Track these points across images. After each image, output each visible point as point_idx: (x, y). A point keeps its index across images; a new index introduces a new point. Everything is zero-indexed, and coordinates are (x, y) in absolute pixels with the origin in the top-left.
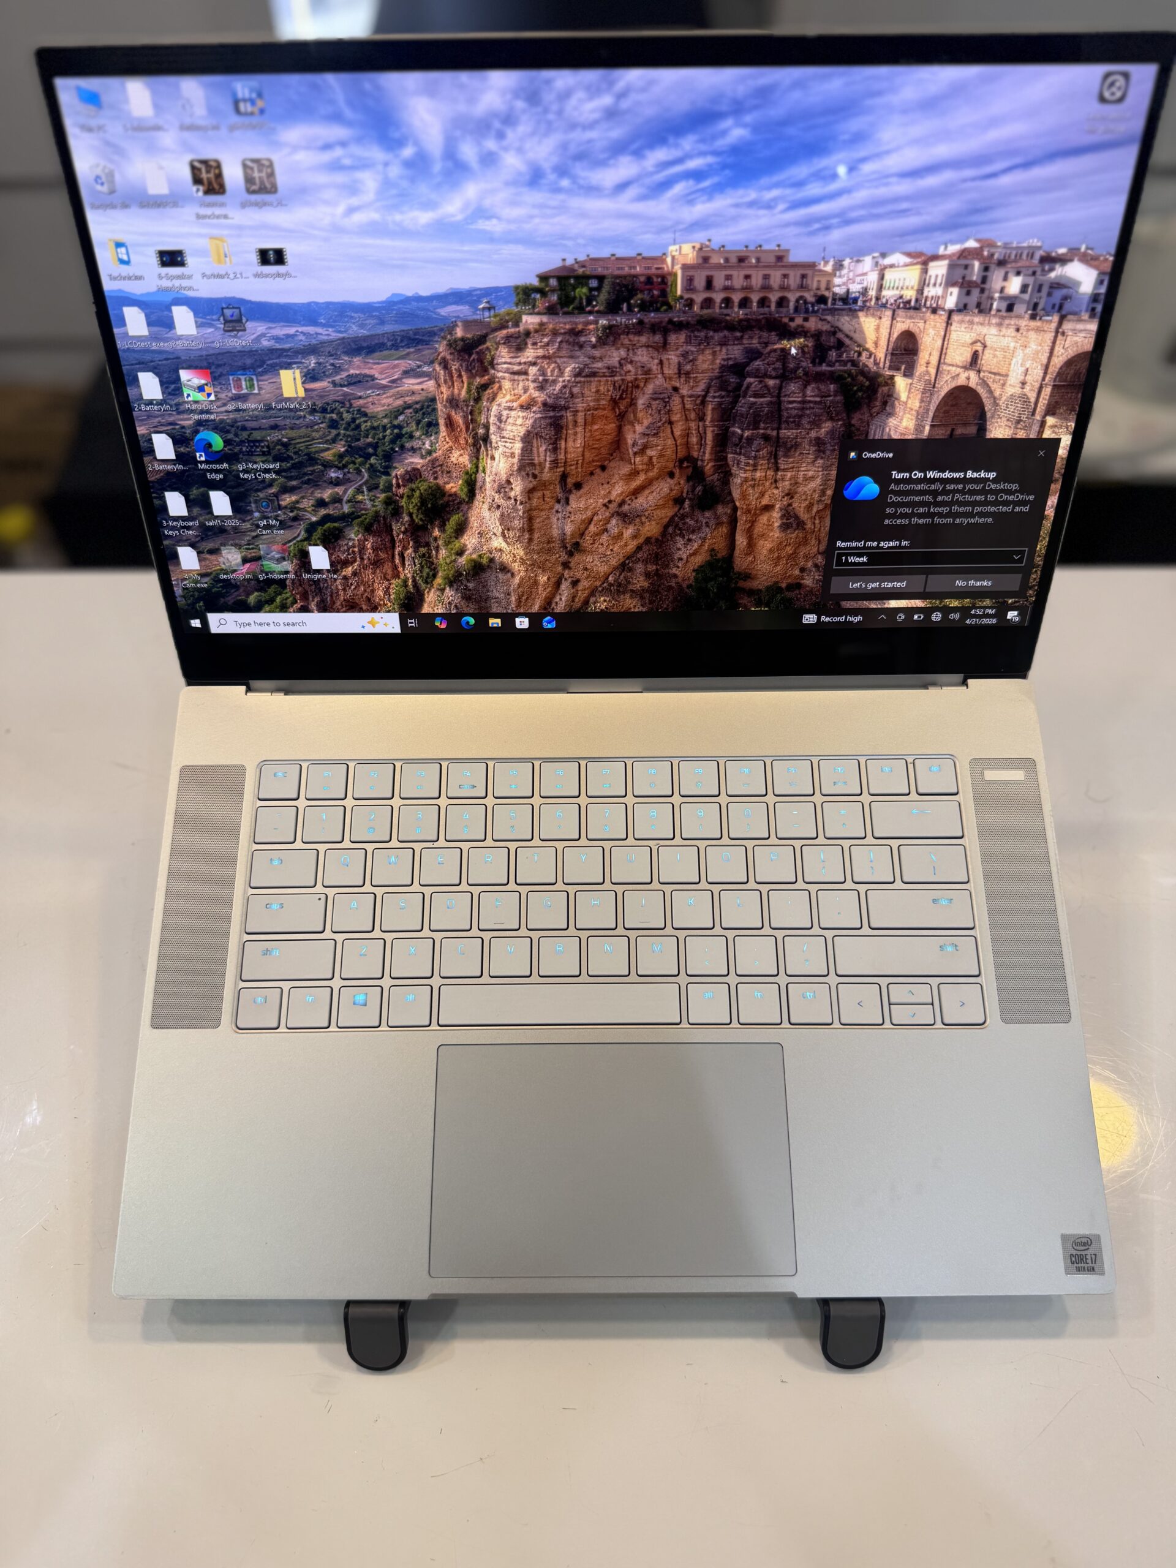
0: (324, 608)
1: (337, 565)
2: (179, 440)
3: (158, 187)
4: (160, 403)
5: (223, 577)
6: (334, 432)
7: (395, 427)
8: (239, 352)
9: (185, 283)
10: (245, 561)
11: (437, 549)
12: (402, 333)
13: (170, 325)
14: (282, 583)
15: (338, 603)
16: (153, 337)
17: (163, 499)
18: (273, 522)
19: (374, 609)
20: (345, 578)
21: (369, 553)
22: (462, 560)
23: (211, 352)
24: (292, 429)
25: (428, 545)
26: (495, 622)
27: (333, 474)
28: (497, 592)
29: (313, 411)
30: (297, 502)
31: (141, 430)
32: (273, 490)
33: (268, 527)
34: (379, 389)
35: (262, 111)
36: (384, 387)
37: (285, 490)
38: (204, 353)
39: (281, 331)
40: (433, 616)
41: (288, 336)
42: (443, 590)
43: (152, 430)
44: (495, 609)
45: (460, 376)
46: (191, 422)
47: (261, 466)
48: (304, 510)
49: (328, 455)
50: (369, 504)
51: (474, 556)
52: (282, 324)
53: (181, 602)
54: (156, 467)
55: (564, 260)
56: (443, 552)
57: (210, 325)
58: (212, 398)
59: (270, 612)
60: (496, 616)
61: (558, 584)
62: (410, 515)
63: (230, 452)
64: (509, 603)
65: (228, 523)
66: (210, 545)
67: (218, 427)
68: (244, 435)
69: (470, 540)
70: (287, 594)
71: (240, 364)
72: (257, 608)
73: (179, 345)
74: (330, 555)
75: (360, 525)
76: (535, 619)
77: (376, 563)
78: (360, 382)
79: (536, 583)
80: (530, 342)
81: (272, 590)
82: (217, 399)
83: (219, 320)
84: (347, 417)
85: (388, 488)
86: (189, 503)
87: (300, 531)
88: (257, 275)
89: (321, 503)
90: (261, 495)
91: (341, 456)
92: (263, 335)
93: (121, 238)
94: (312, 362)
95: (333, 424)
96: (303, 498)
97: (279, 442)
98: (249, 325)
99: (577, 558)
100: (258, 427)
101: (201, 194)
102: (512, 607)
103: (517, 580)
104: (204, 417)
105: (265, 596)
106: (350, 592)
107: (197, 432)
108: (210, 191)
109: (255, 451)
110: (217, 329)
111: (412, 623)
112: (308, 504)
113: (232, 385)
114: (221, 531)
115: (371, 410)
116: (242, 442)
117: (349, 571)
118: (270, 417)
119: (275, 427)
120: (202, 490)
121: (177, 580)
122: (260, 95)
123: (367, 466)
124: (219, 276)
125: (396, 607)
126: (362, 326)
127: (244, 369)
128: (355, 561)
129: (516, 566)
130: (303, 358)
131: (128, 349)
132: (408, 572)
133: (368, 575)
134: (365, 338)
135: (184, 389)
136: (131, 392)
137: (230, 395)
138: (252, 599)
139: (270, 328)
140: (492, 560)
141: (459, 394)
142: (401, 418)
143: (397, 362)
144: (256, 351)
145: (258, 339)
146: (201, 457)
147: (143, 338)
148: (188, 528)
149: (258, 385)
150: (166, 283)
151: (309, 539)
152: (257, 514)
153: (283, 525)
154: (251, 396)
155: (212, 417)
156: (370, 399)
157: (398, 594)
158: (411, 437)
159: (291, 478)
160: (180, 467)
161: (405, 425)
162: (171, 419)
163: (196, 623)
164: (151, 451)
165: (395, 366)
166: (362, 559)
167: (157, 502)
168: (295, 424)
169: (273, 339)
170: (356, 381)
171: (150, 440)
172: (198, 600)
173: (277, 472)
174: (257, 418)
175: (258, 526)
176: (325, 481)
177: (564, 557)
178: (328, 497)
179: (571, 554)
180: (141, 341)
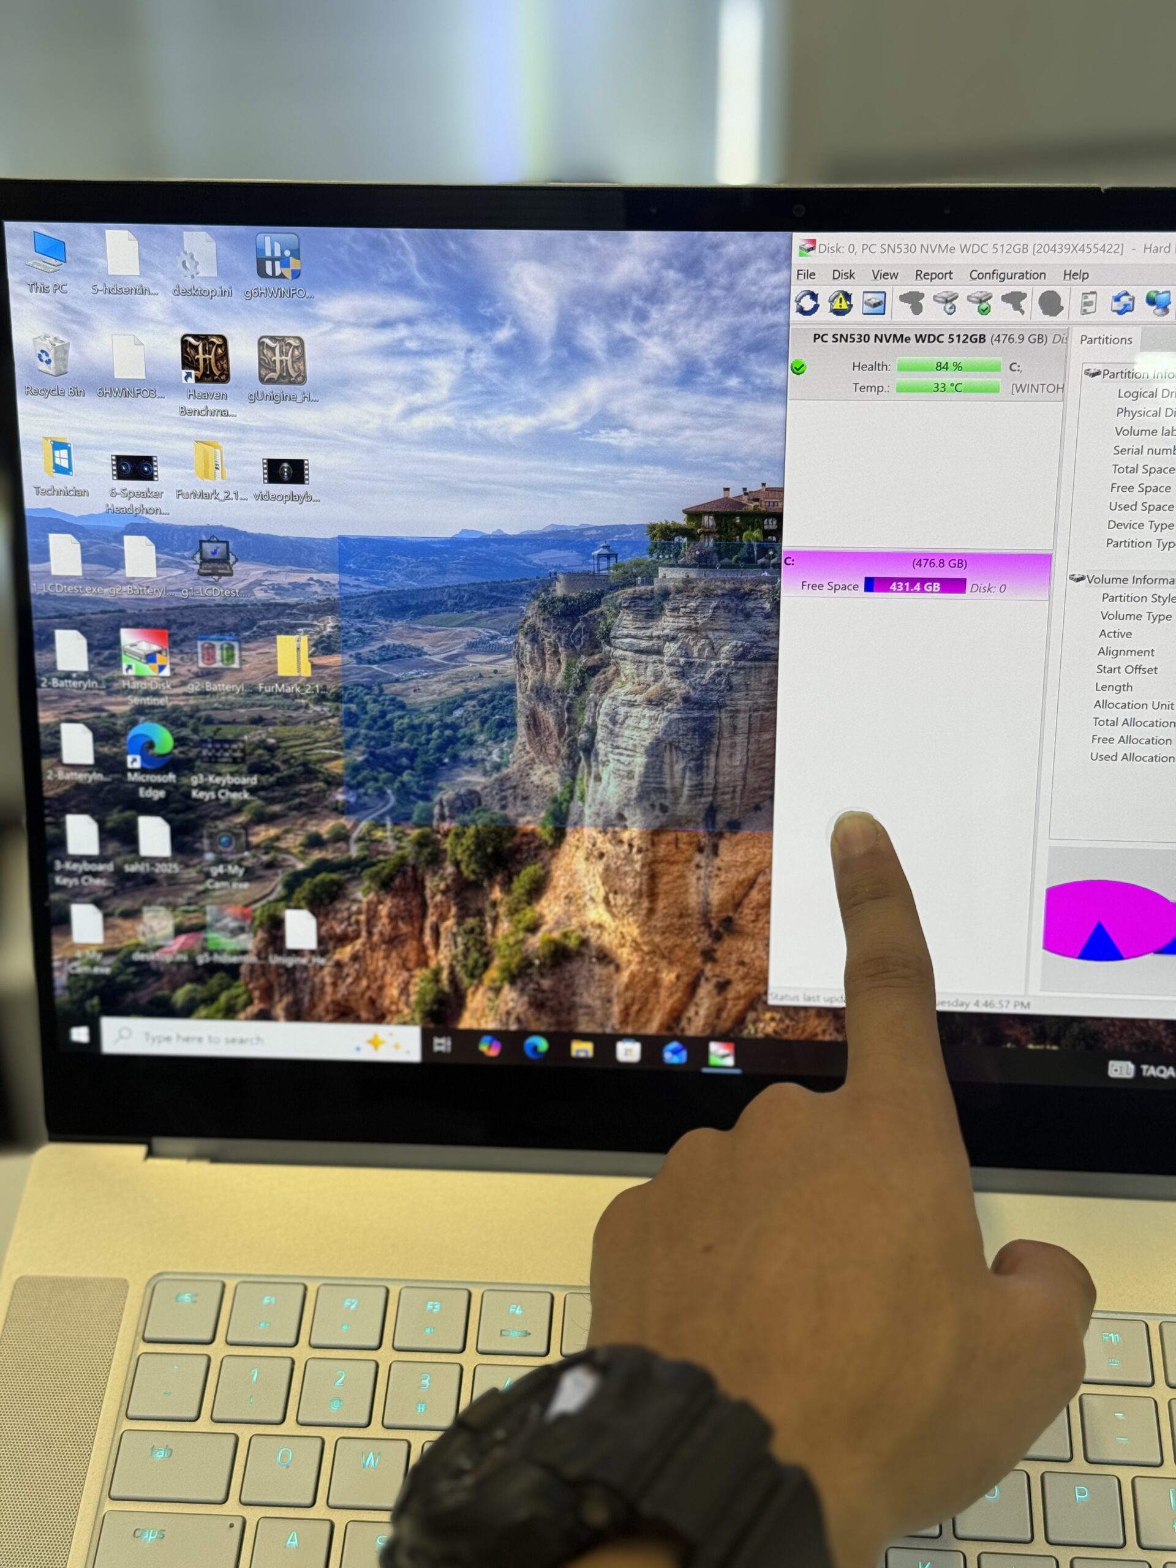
0: (296, 1014)
1: (327, 942)
2: (104, 734)
3: (130, 368)
4: (82, 677)
5: (138, 956)
6: (351, 731)
7: (446, 726)
8: (218, 605)
9: (148, 503)
10: (179, 931)
11: (495, 920)
12: (472, 588)
13: (117, 562)
14: (233, 971)
15: (320, 1009)
16: (88, 579)
17: (61, 826)
18: (233, 869)
19: (380, 1017)
20: (339, 965)
21: (383, 925)
22: (536, 941)
23: (175, 604)
24: (284, 724)
25: (480, 913)
26: (582, 1049)
27: (340, 796)
28: (590, 997)
29: (321, 699)
30: (277, 838)
31: (45, 717)
32: (241, 819)
33: (225, 877)
34: (427, 668)
35: (296, 274)
36: (436, 666)
37: (261, 818)
38: (164, 605)
39: (285, 577)
40: (479, 1035)
41: (295, 586)
42: (497, 991)
43: (63, 717)
44: (584, 1027)
45: (556, 653)
46: (126, 708)
47: (229, 780)
48: (287, 851)
49: (336, 767)
50: (392, 845)
51: (556, 935)
52: (288, 567)
53: (62, 996)
54: (61, 775)
55: (727, 490)
56: (505, 926)
57: (179, 565)
58: (166, 672)
59: (207, 1017)
60: (584, 1037)
61: (693, 987)
62: (457, 864)
63: (182, 756)
64: (607, 1017)
65: (162, 869)
66: (126, 904)
67: (171, 719)
68: (209, 731)
69: (550, 908)
70: (238, 989)
71: (216, 624)
72: (186, 1012)
73: (126, 593)
74: (319, 925)
75: (372, 878)
76: (652, 1046)
77: (393, 941)
78: (399, 657)
79: (656, 983)
80: (667, 606)
81: (215, 981)
82: (174, 674)
83: (193, 558)
84: (373, 709)
85: (426, 819)
86: (105, 835)
87: (276, 886)
88: (261, 497)
89: (315, 842)
90: (221, 825)
91: (356, 769)
92: (258, 583)
93: (61, 436)
94: (329, 624)
95: (351, 720)
96: (287, 832)
97: (262, 745)
98: (238, 568)
99: (728, 943)
100: (231, 719)
101: (192, 380)
102: (613, 1024)
103: (625, 976)
104: (149, 701)
105: (201, 991)
106: (343, 989)
107: (134, 723)
108: (206, 377)
109: (222, 757)
110: (187, 570)
111: (442, 1044)
112: (293, 841)
113: (200, 655)
114: (149, 880)
115: (412, 700)
116: (203, 742)
117: (345, 953)
118: (253, 705)
119: (258, 721)
120: (128, 814)
121: (62, 960)
122: (296, 254)
123: (396, 785)
124: (203, 495)
125: (417, 1016)
126: (411, 575)
127: (222, 631)
128: (357, 936)
129: (624, 954)
130: (316, 618)
131: (47, 594)
132: (443, 957)
133: (378, 961)
134: (414, 593)
135: (124, 657)
136: (40, 659)
137: (194, 669)
138: (180, 996)
139: (270, 573)
140: (584, 942)
141: (553, 680)
142: (458, 713)
143: (460, 629)
144: (245, 605)
145: (249, 588)
146: (134, 761)
147: (73, 580)
148: (95, 874)
149: (240, 656)
150: (120, 502)
151: (288, 899)
152: (209, 856)
153: (250, 875)
154: (228, 673)
155: (161, 701)
156: (412, 684)
157: (422, 993)
158: (471, 742)
159: (272, 801)
160: (98, 777)
161: (463, 724)
162: (96, 702)
163: (80, 1034)
164: (56, 750)
165: (457, 636)
166: (370, 933)
167: (51, 831)
168: (290, 717)
169: (273, 589)
170: (392, 656)
171: (57, 734)
172: (91, 995)
173: (252, 791)
174: (232, 706)
175: (208, 876)
176: (326, 807)
177: (706, 941)
178: (328, 832)
179: (717, 937)
180: (68, 584)
